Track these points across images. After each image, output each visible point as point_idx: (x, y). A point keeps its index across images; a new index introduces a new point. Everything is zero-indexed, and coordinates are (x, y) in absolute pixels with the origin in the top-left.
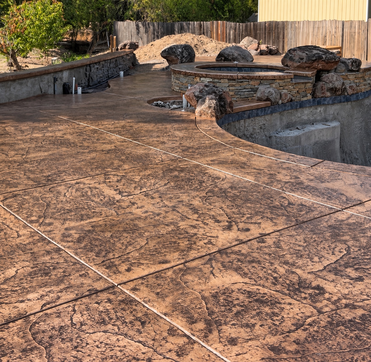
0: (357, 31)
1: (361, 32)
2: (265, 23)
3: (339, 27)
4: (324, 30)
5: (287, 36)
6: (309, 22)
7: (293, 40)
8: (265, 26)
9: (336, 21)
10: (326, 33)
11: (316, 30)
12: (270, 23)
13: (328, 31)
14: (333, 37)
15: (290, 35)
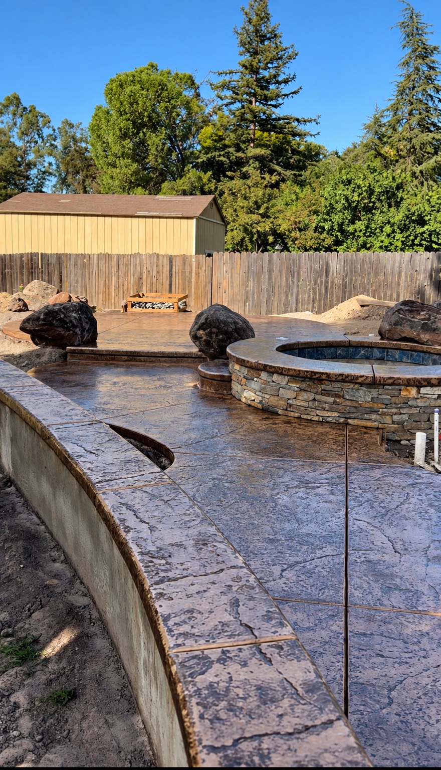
0: (194, 271)
1: (202, 273)
2: (22, 256)
3: (165, 263)
4: (138, 269)
5: (67, 277)
6: (108, 256)
7: (79, 285)
8: (21, 261)
9: (158, 256)
10: (141, 273)
11: (123, 268)
12: (32, 256)
13: (145, 270)
14: (154, 280)
15: (73, 275)
